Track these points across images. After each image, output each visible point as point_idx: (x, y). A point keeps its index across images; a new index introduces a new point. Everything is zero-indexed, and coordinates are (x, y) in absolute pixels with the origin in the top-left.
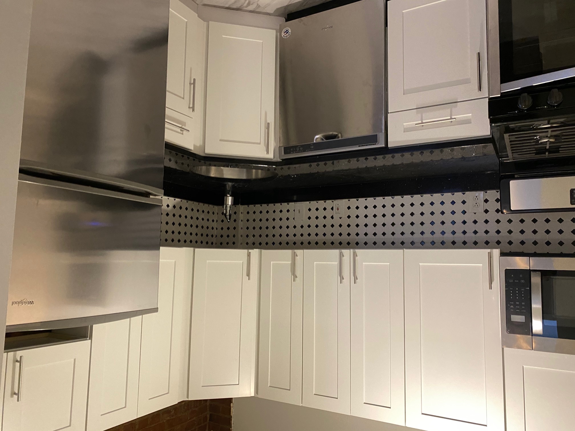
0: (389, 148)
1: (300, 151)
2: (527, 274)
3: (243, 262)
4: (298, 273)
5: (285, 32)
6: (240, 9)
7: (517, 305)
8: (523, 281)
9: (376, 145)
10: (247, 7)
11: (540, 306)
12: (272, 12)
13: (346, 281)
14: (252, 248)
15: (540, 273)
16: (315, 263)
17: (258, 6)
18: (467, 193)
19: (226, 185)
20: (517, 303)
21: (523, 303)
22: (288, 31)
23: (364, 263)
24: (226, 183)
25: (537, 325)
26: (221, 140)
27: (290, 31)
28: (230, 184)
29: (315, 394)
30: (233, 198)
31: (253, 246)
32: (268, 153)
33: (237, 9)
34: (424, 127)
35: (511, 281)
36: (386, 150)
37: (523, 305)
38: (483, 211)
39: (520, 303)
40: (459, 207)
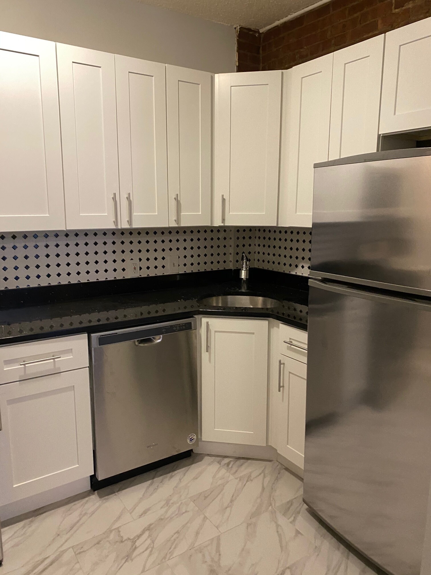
0: (86, 332)
1: (175, 326)
3: (229, 213)
4: (173, 203)
5: (193, 439)
6: (237, 458)
9: (100, 335)
10: (231, 461)
12: (206, 457)
13: (124, 196)
14: (220, 227)
16: (157, 214)
17: (219, 463)
19: (247, 289)
22: (190, 440)
23: (107, 214)
24: (247, 291)
26: (253, 333)
27: (188, 441)
28: (243, 290)
29: (153, 76)
30: (240, 277)
31: (219, 229)
32: (207, 323)
33: (239, 458)
34: (52, 355)
36: (89, 330)
40: (11, 274)
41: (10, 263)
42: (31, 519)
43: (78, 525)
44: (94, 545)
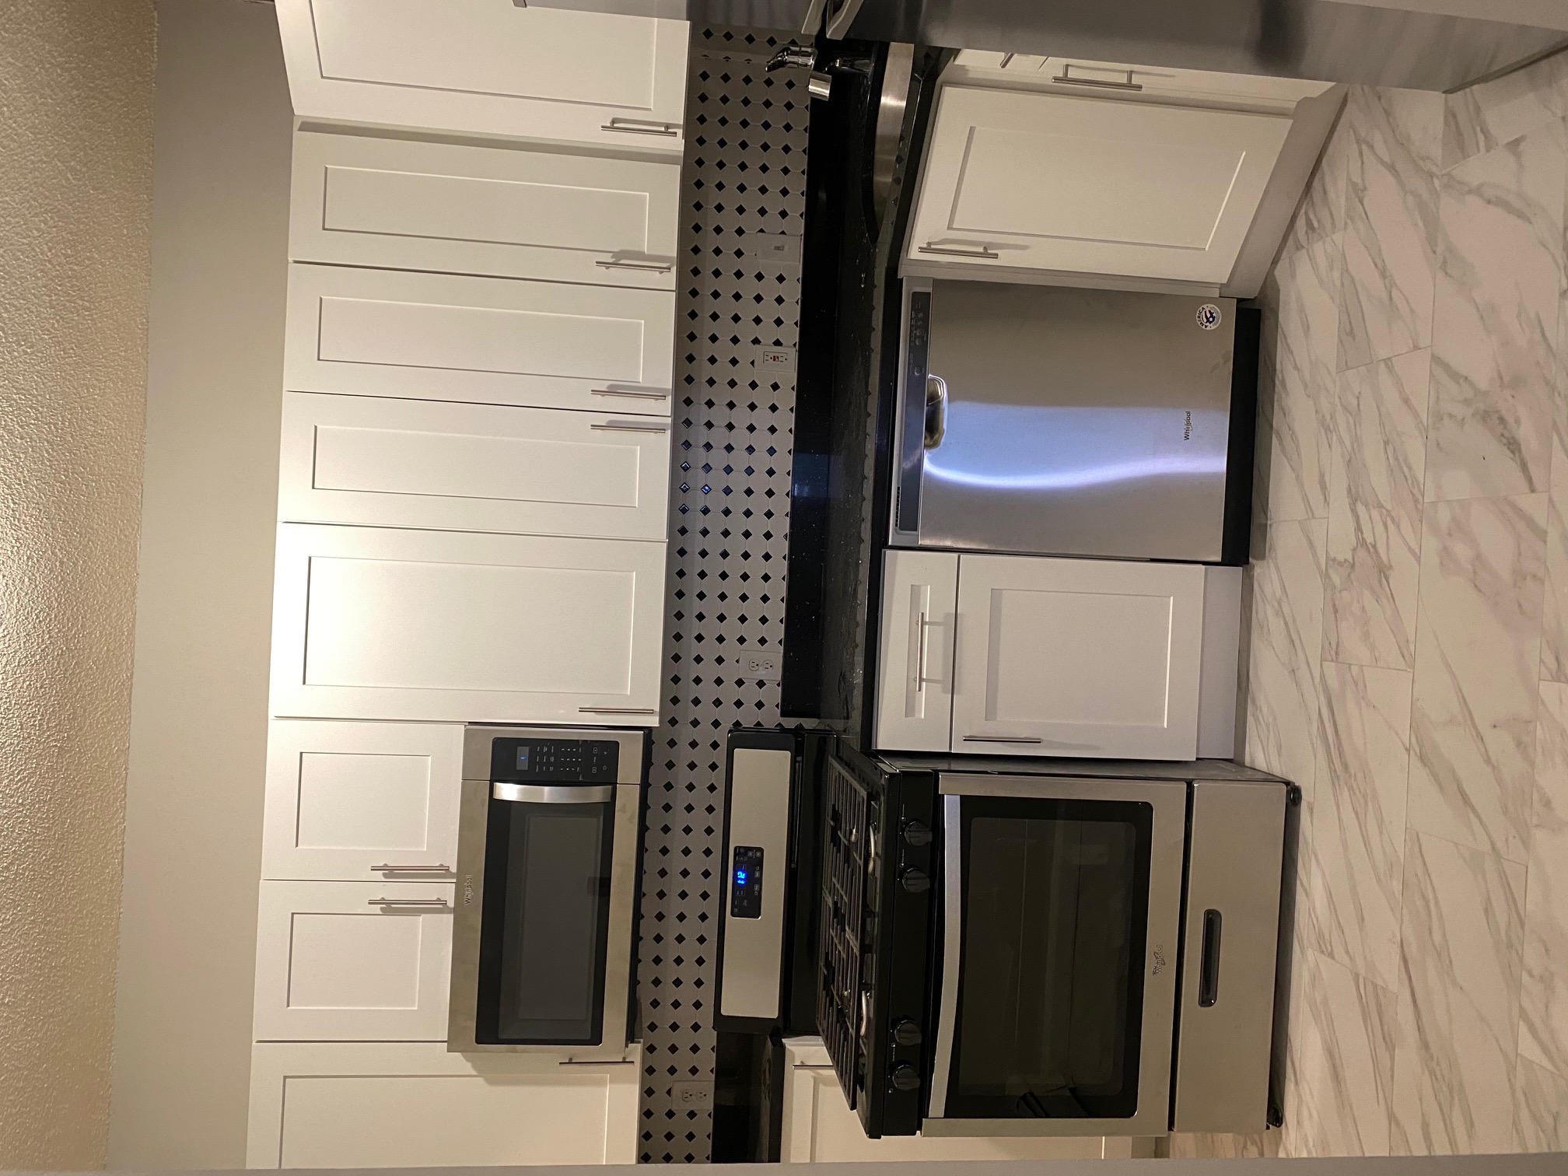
0: (883, 550)
1: (913, 339)
2: (609, 779)
3: (649, 110)
4: (617, 275)
5: (1212, 316)
6: (1306, 196)
7: (548, 759)
8: (594, 770)
9: (895, 525)
11: (545, 801)
13: (600, 402)
14: (686, 136)
15: (609, 800)
16: (643, 322)
18: (781, 648)
19: (869, 58)
20: (552, 759)
21: (551, 769)
22: (1210, 322)
23: (639, 448)
24: (873, 59)
25: (509, 792)
26: (972, 129)
27: (1211, 327)
28: (870, 70)
29: (321, 299)
31: (695, 139)
32: (922, 250)
34: (915, 626)
35: (595, 751)
36: (880, 543)
37: (548, 769)
38: (740, 677)
39: (552, 764)
40: (753, 630)
41: (731, 629)
42: (1249, 700)
43: (1291, 625)
44: (1336, 619)
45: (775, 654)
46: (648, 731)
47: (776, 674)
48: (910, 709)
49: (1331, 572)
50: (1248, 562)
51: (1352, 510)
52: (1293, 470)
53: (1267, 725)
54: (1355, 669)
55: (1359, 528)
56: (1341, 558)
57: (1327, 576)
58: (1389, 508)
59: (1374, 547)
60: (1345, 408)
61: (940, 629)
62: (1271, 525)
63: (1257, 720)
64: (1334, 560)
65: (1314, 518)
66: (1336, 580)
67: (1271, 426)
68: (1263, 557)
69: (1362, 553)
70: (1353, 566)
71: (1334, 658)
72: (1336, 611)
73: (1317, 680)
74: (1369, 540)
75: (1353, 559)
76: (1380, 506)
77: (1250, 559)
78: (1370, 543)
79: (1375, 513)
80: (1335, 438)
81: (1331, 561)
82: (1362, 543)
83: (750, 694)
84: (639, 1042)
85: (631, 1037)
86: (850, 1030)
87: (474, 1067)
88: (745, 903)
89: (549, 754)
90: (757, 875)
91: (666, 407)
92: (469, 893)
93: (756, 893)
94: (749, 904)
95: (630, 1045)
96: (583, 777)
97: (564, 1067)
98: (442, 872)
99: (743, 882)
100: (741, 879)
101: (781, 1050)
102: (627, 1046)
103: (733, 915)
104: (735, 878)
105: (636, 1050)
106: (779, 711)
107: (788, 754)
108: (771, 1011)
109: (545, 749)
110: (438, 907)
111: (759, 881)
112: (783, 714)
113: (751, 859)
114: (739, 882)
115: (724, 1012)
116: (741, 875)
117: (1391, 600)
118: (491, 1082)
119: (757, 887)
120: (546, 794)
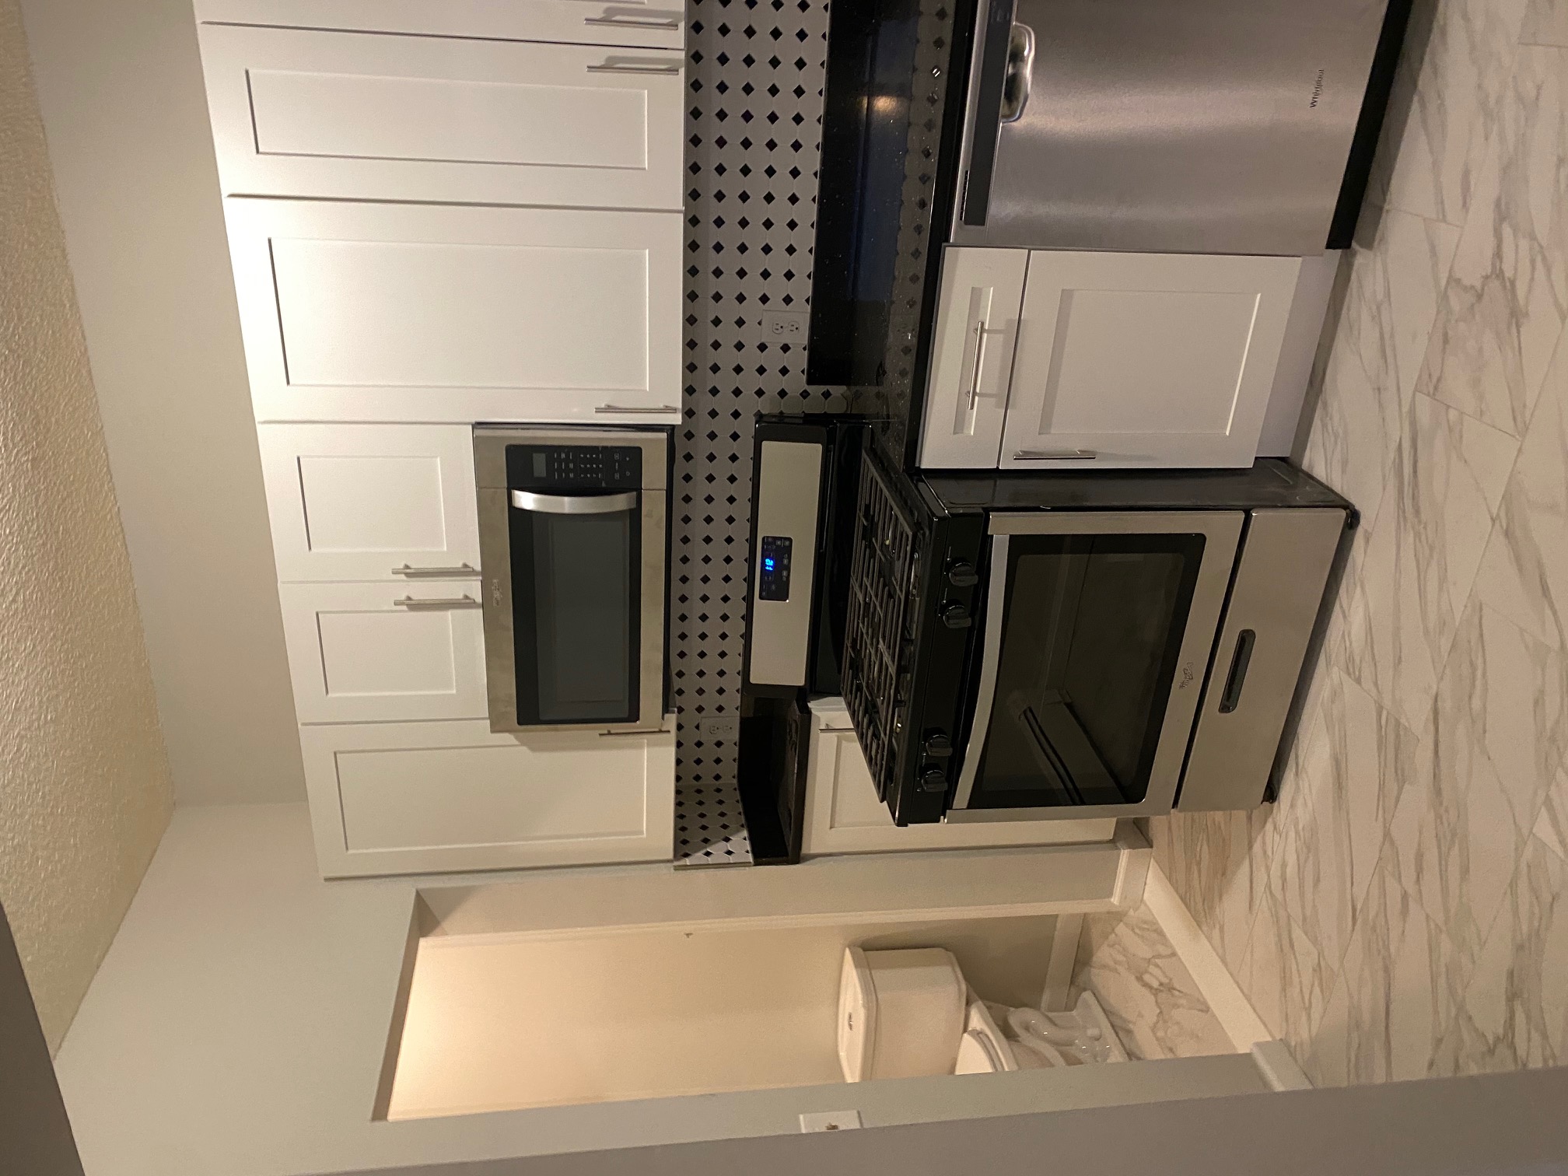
0: (943, 250)
2: (632, 484)
7: (567, 466)
8: (617, 476)
9: (958, 218)
11: (566, 512)
15: (634, 506)
18: (809, 308)
20: (571, 466)
21: (571, 475)
23: (649, 93)
25: (527, 500)
35: (617, 457)
36: (940, 240)
37: (567, 475)
38: (763, 341)
39: (571, 471)
40: (777, 287)
41: (753, 286)
42: (1320, 402)
43: (1387, 342)
44: (1444, 350)
45: (801, 315)
46: (671, 429)
47: (800, 338)
48: (959, 425)
49: (1450, 293)
50: (1349, 246)
51: (1495, 230)
52: (1431, 151)
53: (1336, 436)
54: (1453, 415)
55: (1498, 254)
56: (1467, 282)
57: (1444, 297)
58: (1544, 243)
59: (1513, 283)
60: (1520, 98)
61: (1000, 337)
62: (1387, 211)
63: (1324, 426)
64: (1458, 281)
65: (1444, 220)
66: (1455, 304)
67: (1415, 85)
68: (1369, 245)
69: (1495, 285)
70: (1480, 297)
71: (1431, 392)
72: (1446, 341)
73: (1405, 409)
74: (1508, 274)
75: (1483, 289)
76: (1533, 237)
77: (1354, 244)
78: (1509, 279)
79: (1524, 244)
80: (1495, 128)
81: (1454, 281)
82: (1499, 274)
83: (773, 359)
84: (674, 712)
85: (666, 709)
86: (882, 735)
87: (516, 738)
88: (773, 587)
89: (567, 461)
90: (786, 562)
91: (678, 38)
92: (497, 595)
93: (784, 579)
94: (778, 589)
95: (666, 716)
96: (606, 483)
97: (604, 738)
98: (465, 572)
99: (771, 569)
100: (769, 566)
101: (808, 713)
102: (663, 718)
103: (761, 598)
104: (763, 564)
105: (672, 720)
106: (805, 377)
107: (819, 447)
108: (800, 680)
109: (563, 456)
110: (466, 603)
111: (788, 568)
112: (810, 382)
113: (780, 549)
114: (767, 568)
115: (753, 680)
116: (769, 562)
117: (1517, 354)
118: (533, 749)
119: (785, 573)
120: (566, 505)
